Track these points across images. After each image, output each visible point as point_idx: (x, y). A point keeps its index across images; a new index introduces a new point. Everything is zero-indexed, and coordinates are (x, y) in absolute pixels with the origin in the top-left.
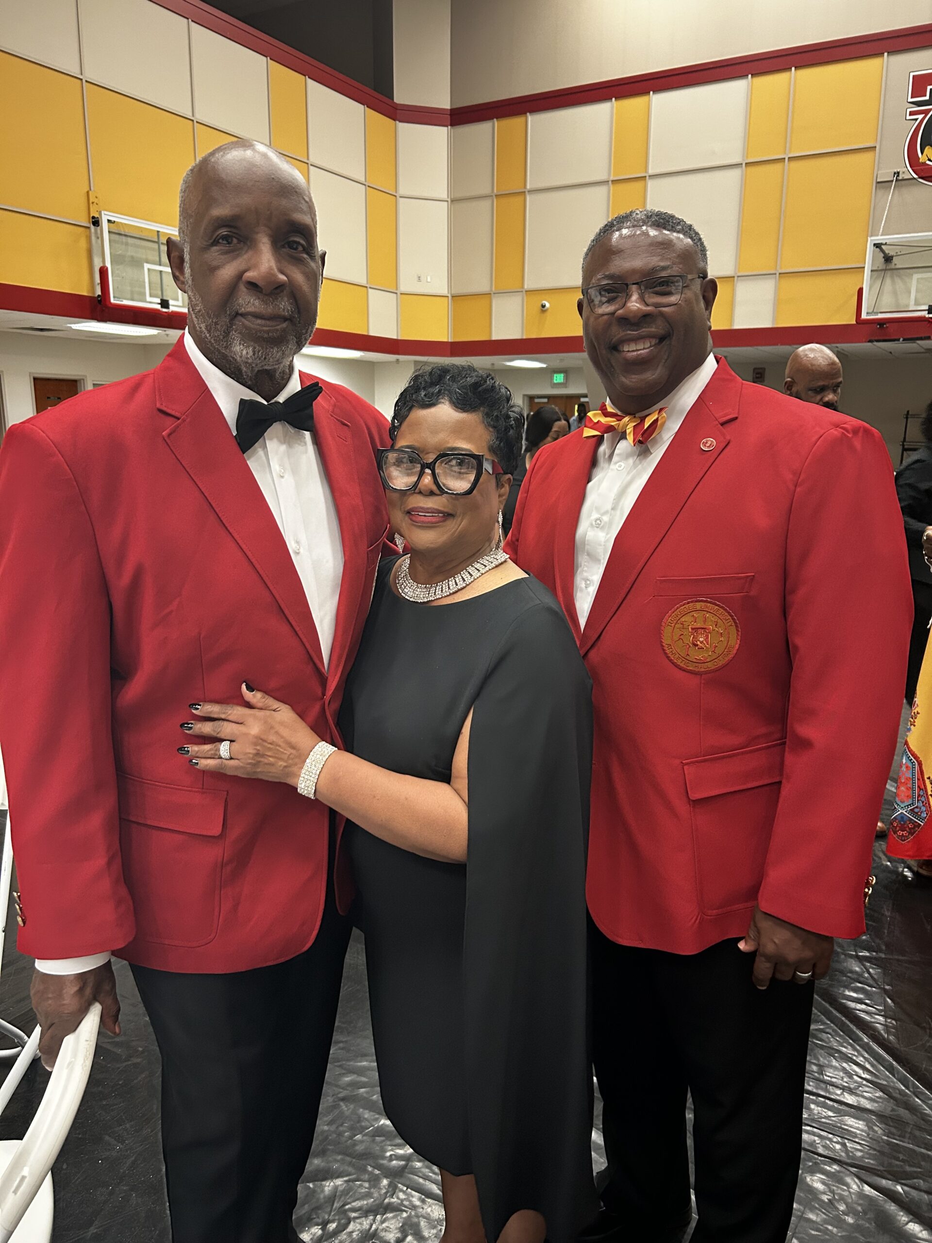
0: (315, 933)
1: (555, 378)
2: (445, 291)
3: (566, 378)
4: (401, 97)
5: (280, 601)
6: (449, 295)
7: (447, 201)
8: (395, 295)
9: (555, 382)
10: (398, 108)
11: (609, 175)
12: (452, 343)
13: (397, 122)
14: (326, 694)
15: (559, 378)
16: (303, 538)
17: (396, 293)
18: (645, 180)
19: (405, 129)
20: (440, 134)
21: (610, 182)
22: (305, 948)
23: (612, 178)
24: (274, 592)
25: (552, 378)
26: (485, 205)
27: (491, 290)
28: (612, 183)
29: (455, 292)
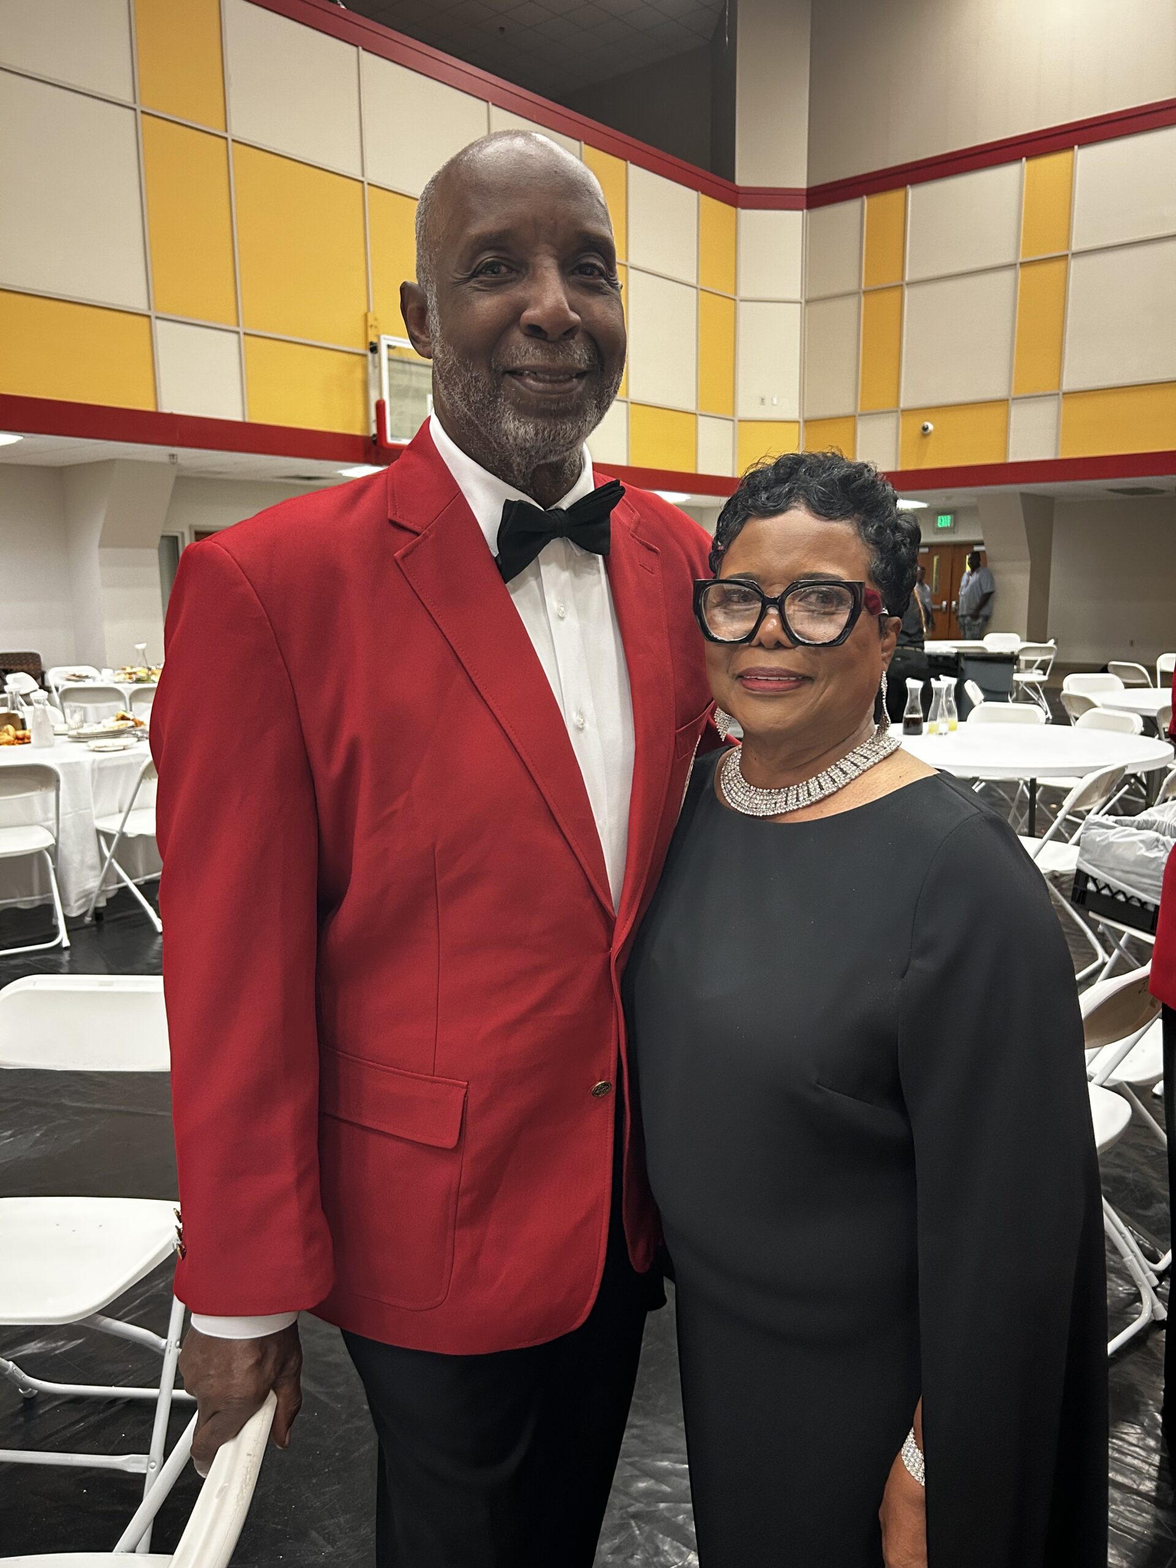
0: (590, 1303)
1: (939, 521)
3: (955, 521)
5: (550, 802)
9: (939, 526)
11: (1017, 255)
14: (613, 946)
15: (944, 521)
16: (589, 711)
18: (1067, 259)
21: (1018, 266)
22: (576, 1325)
23: (1021, 260)
24: (543, 789)
25: (935, 521)
28: (1021, 267)
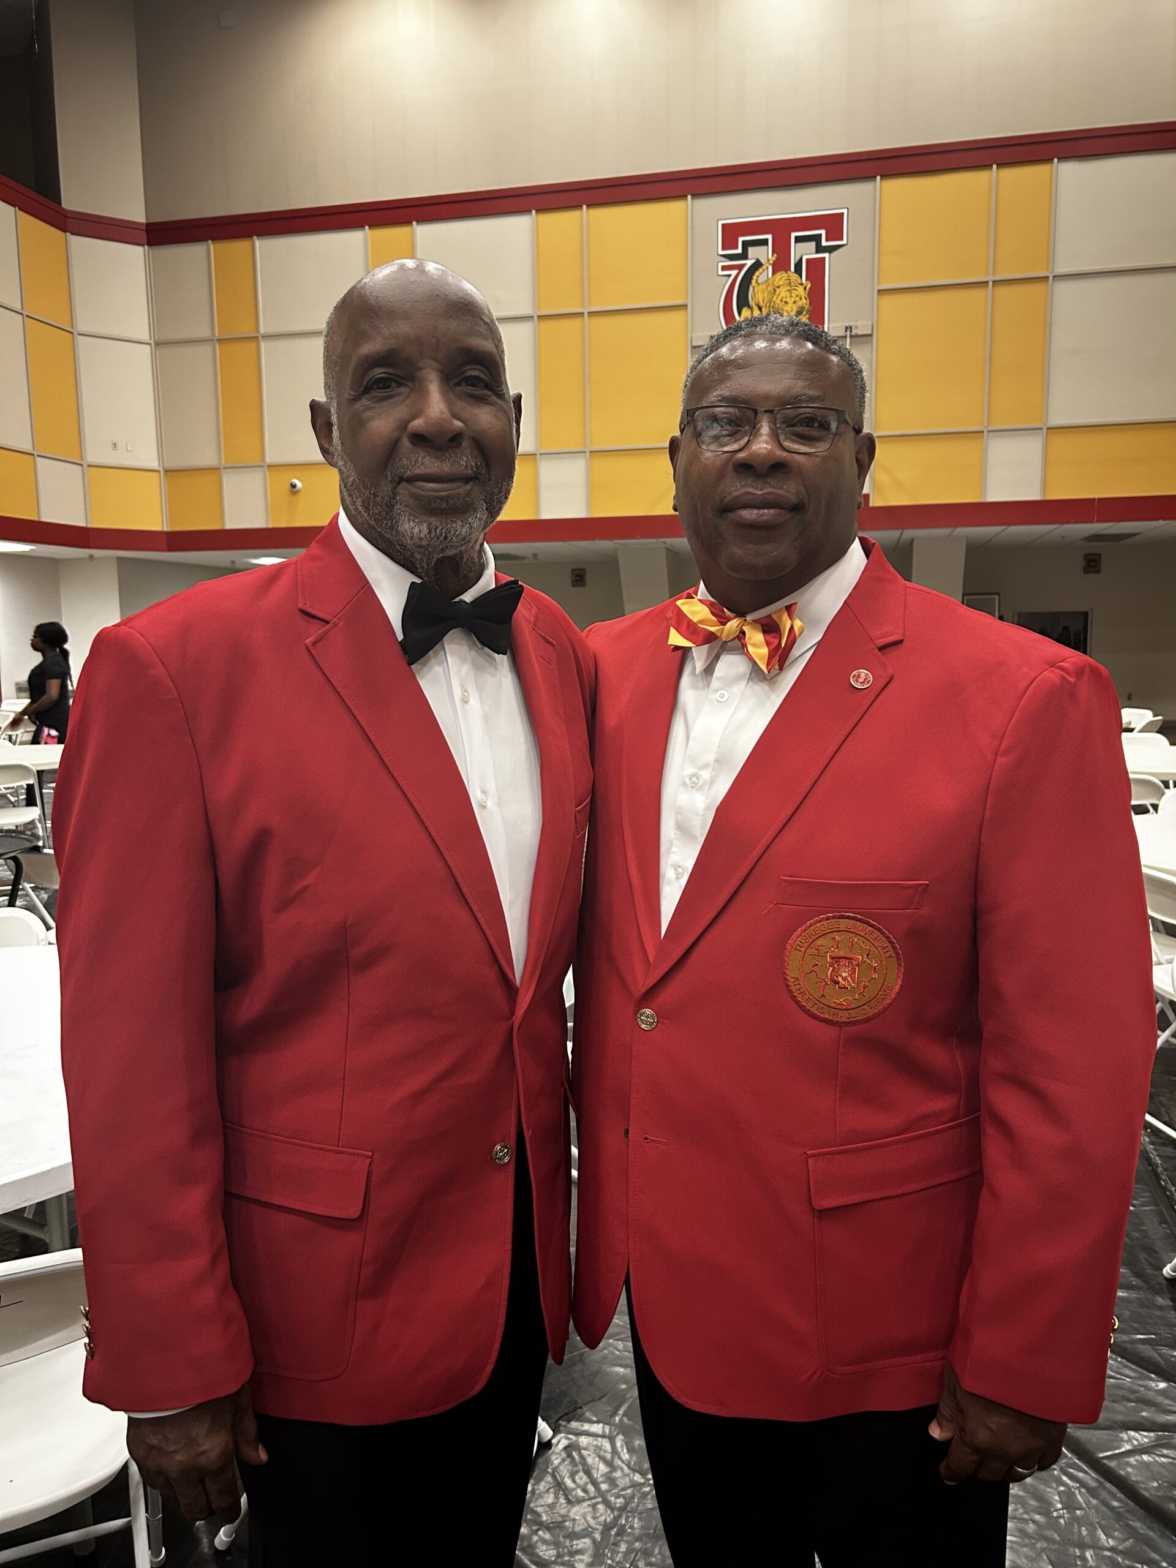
2: (154, 464)
4: (72, 199)
6: (161, 469)
7: (150, 344)
8: (80, 467)
10: (69, 215)
12: (168, 533)
13: (68, 234)
14: (516, 1014)
16: (492, 790)
17: (81, 465)
19: (79, 244)
20: (135, 255)
24: (450, 862)
26: (205, 350)
27: (220, 464)
29: (169, 464)
